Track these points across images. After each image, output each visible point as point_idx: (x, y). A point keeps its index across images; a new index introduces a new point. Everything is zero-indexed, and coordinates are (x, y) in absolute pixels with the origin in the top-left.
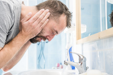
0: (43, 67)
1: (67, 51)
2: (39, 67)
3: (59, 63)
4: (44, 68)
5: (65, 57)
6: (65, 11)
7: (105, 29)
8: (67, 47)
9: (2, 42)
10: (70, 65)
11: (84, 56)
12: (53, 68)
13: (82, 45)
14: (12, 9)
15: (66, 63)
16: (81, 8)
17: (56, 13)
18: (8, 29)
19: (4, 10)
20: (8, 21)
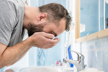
0: (43, 64)
1: (66, 49)
2: (39, 64)
3: (59, 61)
4: (44, 65)
5: (64, 55)
7: (103, 29)
8: (66, 46)
9: (7, 40)
10: (69, 62)
11: (82, 54)
12: (52, 65)
13: (81, 44)
14: (17, 8)
16: (81, 8)
17: (57, 16)
18: (13, 27)
19: (9, 9)
20: (13, 20)
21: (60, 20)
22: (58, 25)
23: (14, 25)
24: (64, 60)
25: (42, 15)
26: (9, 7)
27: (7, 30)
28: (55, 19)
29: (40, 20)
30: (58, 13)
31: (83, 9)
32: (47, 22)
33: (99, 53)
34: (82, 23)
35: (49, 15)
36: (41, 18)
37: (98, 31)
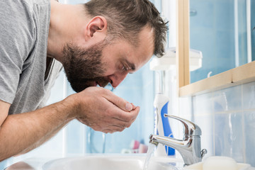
0: (101, 150)
1: (156, 112)
2: (91, 148)
3: (139, 140)
4: (104, 152)
6: (151, 17)
7: (246, 61)
8: (157, 104)
9: (10, 91)
10: (164, 144)
11: (195, 123)
12: (124, 151)
13: (192, 99)
14: (31, 11)
15: (154, 141)
16: (191, 12)
18: (22, 57)
19: (12, 13)
20: (22, 40)
21: (139, 31)
22: (136, 43)
23: (26, 52)
24: (152, 140)
25: (94, 23)
26: (10, 10)
27: (8, 64)
28: (128, 29)
29: (92, 36)
30: (132, 14)
31: (196, 13)
32: (109, 37)
33: (236, 120)
34: (195, 47)
35: (110, 20)
36: (94, 29)
37: (235, 67)
